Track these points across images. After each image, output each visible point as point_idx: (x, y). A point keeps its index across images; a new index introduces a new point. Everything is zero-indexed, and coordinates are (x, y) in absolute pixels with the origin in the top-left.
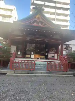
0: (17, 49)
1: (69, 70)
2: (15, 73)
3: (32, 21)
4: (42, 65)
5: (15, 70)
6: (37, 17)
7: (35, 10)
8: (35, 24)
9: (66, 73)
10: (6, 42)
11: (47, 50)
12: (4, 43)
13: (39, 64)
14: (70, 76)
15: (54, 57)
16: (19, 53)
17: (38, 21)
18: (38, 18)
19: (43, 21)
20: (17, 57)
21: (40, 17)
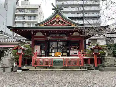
0: (41, 49)
1: (86, 65)
2: (35, 69)
3: (52, 22)
4: (61, 61)
5: (36, 66)
6: (56, 17)
7: (54, 11)
8: (55, 23)
9: (81, 68)
10: (29, 43)
11: (68, 47)
12: (27, 44)
13: (58, 61)
14: (84, 70)
15: (76, 53)
16: (43, 52)
17: (58, 21)
18: (58, 18)
19: (62, 20)
20: (41, 56)
21: (59, 17)
